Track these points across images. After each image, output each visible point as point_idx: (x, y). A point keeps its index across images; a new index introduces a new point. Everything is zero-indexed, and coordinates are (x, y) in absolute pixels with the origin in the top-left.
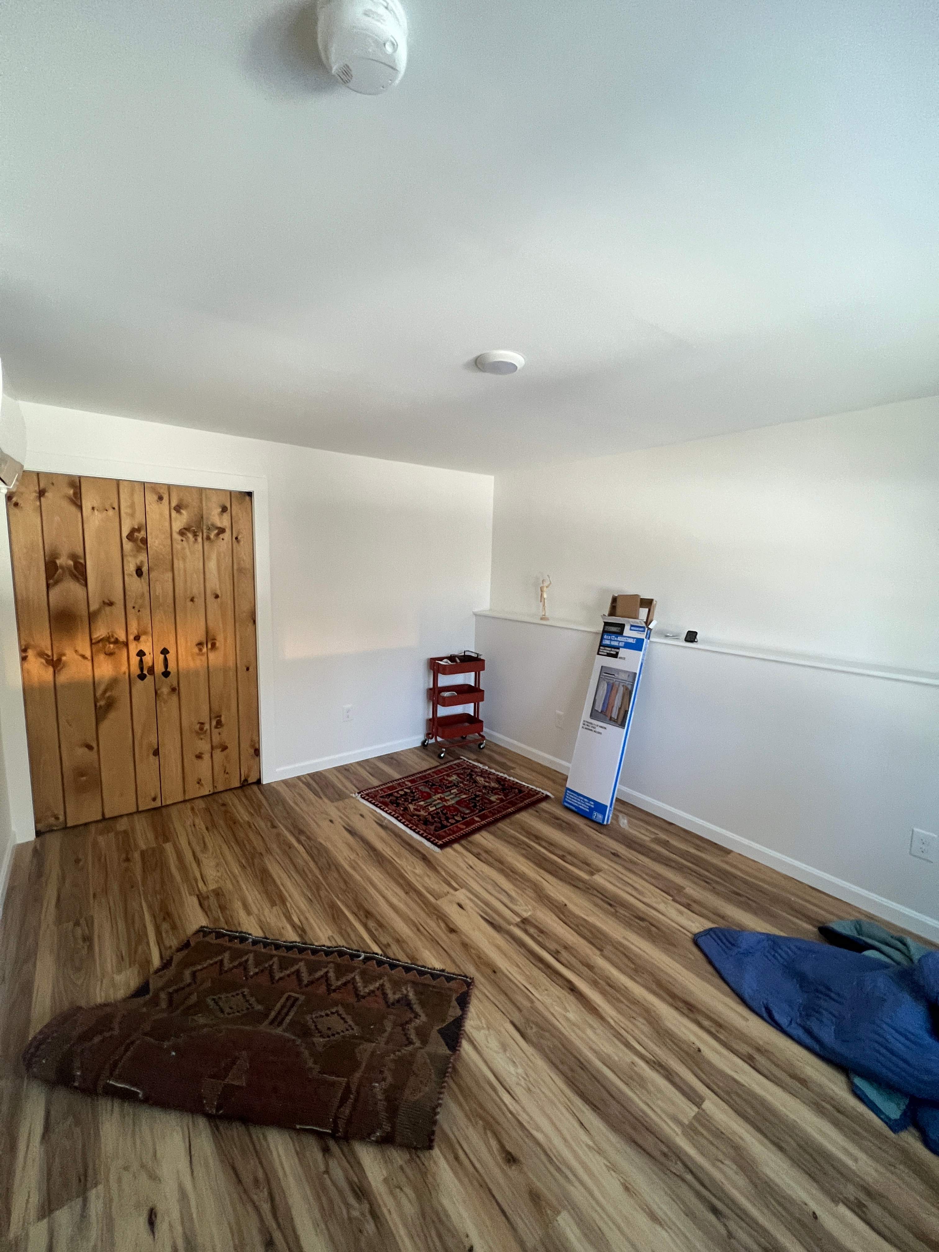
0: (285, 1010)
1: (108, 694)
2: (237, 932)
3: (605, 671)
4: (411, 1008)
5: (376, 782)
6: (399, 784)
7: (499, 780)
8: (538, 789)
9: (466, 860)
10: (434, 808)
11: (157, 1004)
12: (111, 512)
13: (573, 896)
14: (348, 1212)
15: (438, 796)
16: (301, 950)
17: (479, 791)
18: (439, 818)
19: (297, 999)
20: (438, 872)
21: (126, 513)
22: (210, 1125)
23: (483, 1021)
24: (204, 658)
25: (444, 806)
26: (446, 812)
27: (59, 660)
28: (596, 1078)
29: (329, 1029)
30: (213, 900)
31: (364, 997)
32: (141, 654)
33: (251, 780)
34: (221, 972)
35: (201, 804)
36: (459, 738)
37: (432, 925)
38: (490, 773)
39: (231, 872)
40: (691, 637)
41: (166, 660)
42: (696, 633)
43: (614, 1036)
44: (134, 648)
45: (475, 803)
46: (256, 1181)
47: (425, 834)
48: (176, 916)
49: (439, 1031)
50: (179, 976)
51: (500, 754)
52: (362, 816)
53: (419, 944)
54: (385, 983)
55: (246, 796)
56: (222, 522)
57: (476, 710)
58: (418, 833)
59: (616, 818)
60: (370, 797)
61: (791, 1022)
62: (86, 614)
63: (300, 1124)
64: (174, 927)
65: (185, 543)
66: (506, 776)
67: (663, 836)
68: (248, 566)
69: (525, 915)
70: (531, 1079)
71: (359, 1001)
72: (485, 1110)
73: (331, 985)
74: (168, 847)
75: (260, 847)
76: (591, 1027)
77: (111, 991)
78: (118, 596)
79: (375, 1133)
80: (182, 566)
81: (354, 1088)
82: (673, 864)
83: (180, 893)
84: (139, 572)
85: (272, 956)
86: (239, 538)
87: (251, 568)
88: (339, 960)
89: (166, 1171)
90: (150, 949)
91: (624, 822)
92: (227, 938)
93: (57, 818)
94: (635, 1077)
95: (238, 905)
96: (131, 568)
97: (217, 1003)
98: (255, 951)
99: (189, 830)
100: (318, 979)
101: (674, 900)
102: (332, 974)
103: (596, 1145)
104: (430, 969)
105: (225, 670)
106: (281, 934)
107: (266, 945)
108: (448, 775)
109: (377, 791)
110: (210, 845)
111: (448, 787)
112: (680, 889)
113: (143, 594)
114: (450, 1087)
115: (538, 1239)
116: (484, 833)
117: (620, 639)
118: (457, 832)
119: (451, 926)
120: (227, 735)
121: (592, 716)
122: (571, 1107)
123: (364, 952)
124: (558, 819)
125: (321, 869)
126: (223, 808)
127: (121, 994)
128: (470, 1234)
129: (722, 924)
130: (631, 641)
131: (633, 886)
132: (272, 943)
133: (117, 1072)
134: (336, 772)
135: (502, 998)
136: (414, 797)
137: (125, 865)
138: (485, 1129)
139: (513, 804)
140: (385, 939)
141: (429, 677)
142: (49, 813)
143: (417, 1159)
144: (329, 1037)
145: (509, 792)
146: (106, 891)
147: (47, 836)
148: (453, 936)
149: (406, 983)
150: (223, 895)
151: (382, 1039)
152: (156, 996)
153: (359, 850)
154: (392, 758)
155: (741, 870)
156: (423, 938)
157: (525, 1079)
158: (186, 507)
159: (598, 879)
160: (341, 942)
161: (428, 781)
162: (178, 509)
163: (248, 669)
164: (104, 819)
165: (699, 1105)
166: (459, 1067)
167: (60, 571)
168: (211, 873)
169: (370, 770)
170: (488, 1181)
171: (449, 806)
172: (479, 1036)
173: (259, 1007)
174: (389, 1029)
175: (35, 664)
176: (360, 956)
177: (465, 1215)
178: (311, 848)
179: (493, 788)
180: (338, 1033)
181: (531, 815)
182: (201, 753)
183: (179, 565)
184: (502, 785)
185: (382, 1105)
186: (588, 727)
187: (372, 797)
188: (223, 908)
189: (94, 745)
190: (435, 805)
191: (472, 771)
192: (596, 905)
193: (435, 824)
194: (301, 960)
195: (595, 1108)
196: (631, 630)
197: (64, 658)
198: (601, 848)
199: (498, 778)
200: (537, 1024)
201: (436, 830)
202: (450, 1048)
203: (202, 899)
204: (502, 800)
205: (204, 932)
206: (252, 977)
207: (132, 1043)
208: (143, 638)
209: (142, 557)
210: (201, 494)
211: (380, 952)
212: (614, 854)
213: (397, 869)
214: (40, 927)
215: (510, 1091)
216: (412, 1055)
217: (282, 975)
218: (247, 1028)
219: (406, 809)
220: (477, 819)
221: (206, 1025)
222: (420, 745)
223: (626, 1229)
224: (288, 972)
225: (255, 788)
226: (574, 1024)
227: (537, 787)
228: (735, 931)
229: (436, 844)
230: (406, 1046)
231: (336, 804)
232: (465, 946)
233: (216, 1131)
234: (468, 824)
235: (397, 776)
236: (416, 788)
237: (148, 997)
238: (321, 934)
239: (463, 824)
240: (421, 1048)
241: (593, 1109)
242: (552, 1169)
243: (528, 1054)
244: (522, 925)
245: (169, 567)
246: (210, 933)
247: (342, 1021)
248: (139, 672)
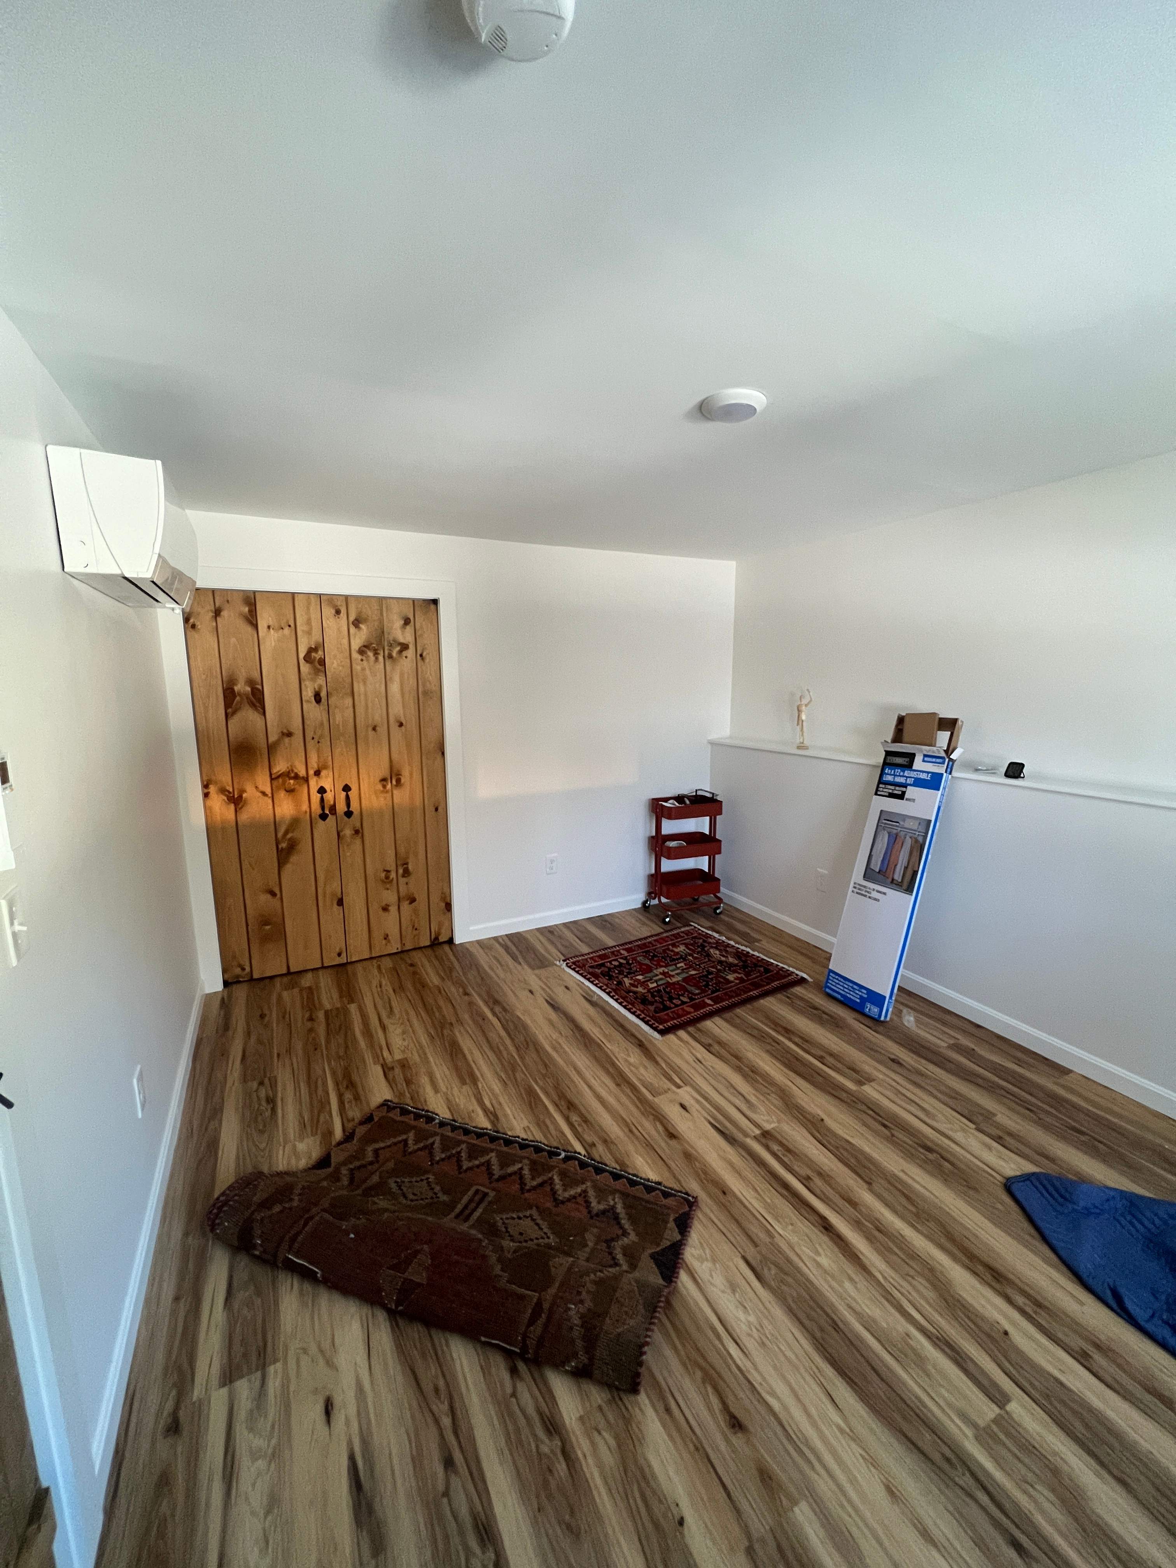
0: (473, 1205)
1: (289, 836)
2: (423, 1110)
3: (885, 818)
4: (619, 1223)
5: (585, 949)
6: (613, 953)
7: (739, 954)
8: (791, 969)
9: (694, 1052)
10: (655, 985)
11: (338, 1179)
12: (287, 631)
13: (833, 1110)
14: (537, 1447)
15: (661, 970)
16: (493, 1139)
17: (712, 967)
18: (661, 997)
19: (485, 1195)
20: (657, 1063)
21: (303, 631)
22: (390, 1318)
23: (708, 1251)
24: (389, 795)
25: (668, 982)
26: (670, 990)
27: (240, 797)
28: (853, 1343)
29: (521, 1234)
30: (397, 1071)
31: (563, 1202)
32: (322, 791)
33: (442, 939)
34: (405, 1153)
35: (387, 963)
36: (688, 900)
37: (649, 1127)
38: (728, 945)
39: (419, 1043)
40: (1015, 771)
41: (348, 797)
42: (1022, 766)
43: (883, 1296)
44: (314, 784)
45: (707, 982)
46: (437, 1390)
47: (643, 1016)
48: (359, 1085)
49: (652, 1256)
50: (361, 1151)
51: (743, 922)
52: (567, 988)
53: (631, 1148)
54: (589, 1190)
55: (436, 957)
56: (405, 638)
57: (712, 864)
58: (633, 1013)
59: (898, 1013)
60: (578, 966)
61: (1153, 1316)
62: (266, 746)
63: (485, 1336)
64: (357, 1098)
65: (365, 663)
66: (748, 950)
67: (965, 1041)
68: (435, 688)
69: (768, 1127)
70: (767, 1332)
71: (556, 1206)
72: (706, 1360)
73: (525, 1185)
74: (353, 1008)
75: (450, 1016)
76: (851, 1279)
77: (293, 1161)
78: (296, 724)
79: (569, 1362)
80: (362, 689)
81: (546, 1306)
82: (980, 1081)
83: (364, 1062)
84: (318, 698)
85: (460, 1142)
86: (424, 654)
87: (438, 689)
88: (534, 1156)
89: (343, 1360)
90: (332, 1120)
91: (909, 1020)
92: (412, 1116)
93: (243, 969)
94: (909, 1352)
95: (425, 1080)
96: (309, 694)
97: (400, 1187)
98: (442, 1135)
99: (374, 990)
100: (510, 1175)
101: (978, 1129)
102: (526, 1172)
103: (851, 1430)
104: (644, 1179)
105: (412, 811)
106: (470, 1117)
107: (454, 1128)
108: (674, 945)
109: (586, 959)
110: (396, 1011)
111: (674, 960)
112: (988, 1116)
113: (322, 724)
114: (663, 1324)
115: (767, 1528)
116: (717, 1020)
117: (906, 773)
118: (683, 1016)
119: (672, 1131)
120: (415, 885)
121: (866, 877)
122: (819, 1375)
123: (564, 1151)
124: (816, 1009)
125: (518, 1049)
126: (411, 969)
127: (303, 1163)
128: (680, 1505)
129: (1051, 1169)
130: (923, 776)
131: (918, 1105)
132: (460, 1127)
133: (296, 1245)
134: (538, 934)
135: (734, 1227)
136: (630, 969)
137: (309, 1024)
138: (704, 1382)
139: (756, 986)
140: (589, 1137)
141: (651, 820)
142: (235, 963)
143: (620, 1403)
144: (520, 1242)
145: (752, 971)
146: (289, 1051)
147: (234, 986)
148: (673, 1143)
149: (614, 1192)
150: (410, 1067)
151: (583, 1255)
152: (337, 1170)
153: (562, 1028)
154: (606, 921)
155: (1086, 1099)
156: (636, 1142)
157: (758, 1330)
158: (365, 621)
159: (869, 1090)
160: (538, 1136)
161: (649, 951)
162: (357, 623)
163: (436, 809)
164: (289, 973)
165: (1001, 1406)
166: (676, 1303)
167: (238, 698)
168: (397, 1041)
169: (578, 934)
170: (706, 1446)
171: (674, 984)
172: (702, 1269)
173: (444, 1198)
174: (590, 1244)
175: (217, 802)
176: (559, 1154)
177: (676, 1479)
178: (507, 1021)
179: (731, 965)
180: (532, 1240)
181: (781, 1001)
182: (388, 905)
183: (359, 688)
184: (742, 961)
185: (577, 1333)
186: (860, 891)
187: (579, 967)
188: (408, 1082)
189: (278, 892)
190: (656, 981)
191: (704, 941)
192: (865, 1124)
193: (656, 1005)
194: (492, 1151)
195: (851, 1382)
196: (924, 761)
197: (244, 795)
198: (876, 1051)
199: (738, 952)
200: (777, 1265)
201: (656, 1012)
202: (664, 1278)
203: (387, 1070)
204: (741, 980)
205: (389, 1106)
206: (438, 1162)
207: (311, 1218)
208: (323, 773)
209: (321, 680)
210: (381, 606)
211: (583, 1152)
212: (893, 1060)
213: (607, 1056)
214: (226, 1082)
215: (738, 1341)
216: (617, 1278)
217: (470, 1164)
218: (430, 1219)
219: (620, 983)
220: (709, 1002)
221: (386, 1210)
222: (640, 906)
223: (887, 1543)
224: (477, 1162)
225: (446, 948)
226: (826, 1272)
227: (789, 966)
228: (1072, 1182)
229: (655, 1029)
230: (611, 1266)
231: (537, 971)
232: (689, 1157)
233: (395, 1327)
234: (697, 1007)
235: (611, 943)
236: (634, 959)
237: (330, 1170)
238: (515, 1123)
239: (691, 1006)
240: (627, 1272)
241: (848, 1383)
242: (790, 1448)
243: (763, 1299)
244: (763, 1140)
245: (349, 691)
246: (394, 1108)
247: (537, 1228)
248: (320, 811)
